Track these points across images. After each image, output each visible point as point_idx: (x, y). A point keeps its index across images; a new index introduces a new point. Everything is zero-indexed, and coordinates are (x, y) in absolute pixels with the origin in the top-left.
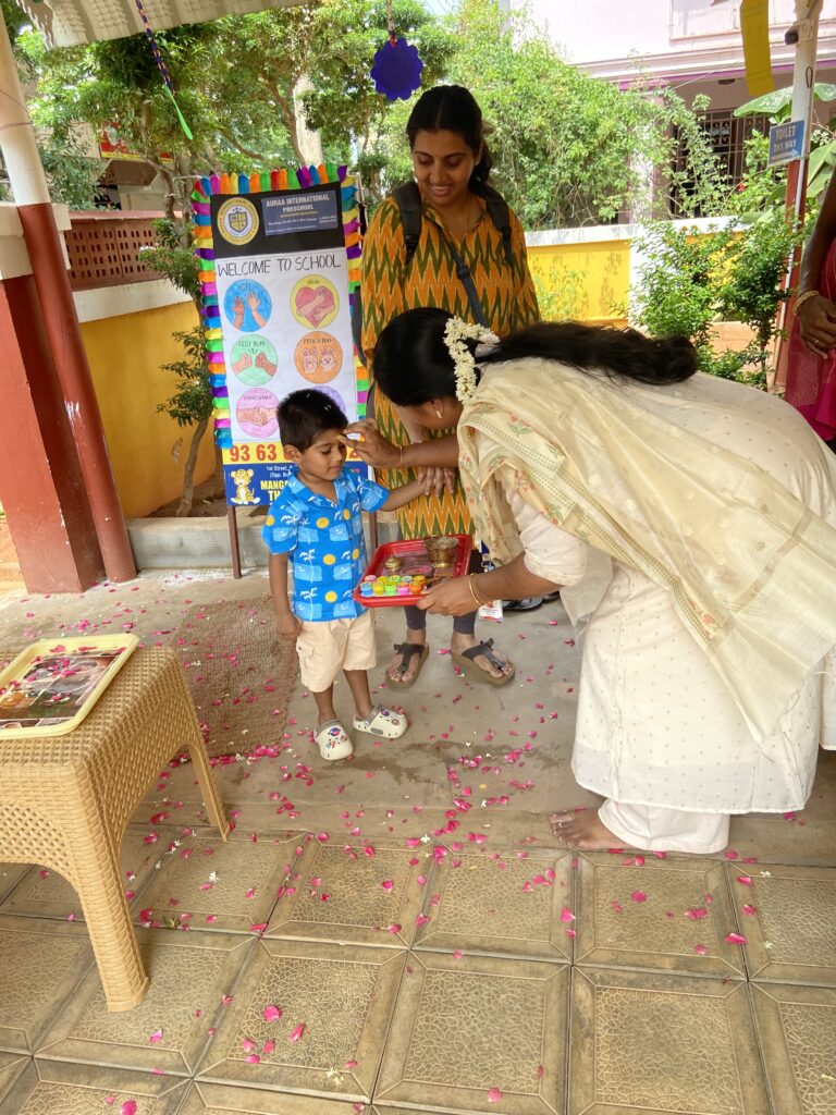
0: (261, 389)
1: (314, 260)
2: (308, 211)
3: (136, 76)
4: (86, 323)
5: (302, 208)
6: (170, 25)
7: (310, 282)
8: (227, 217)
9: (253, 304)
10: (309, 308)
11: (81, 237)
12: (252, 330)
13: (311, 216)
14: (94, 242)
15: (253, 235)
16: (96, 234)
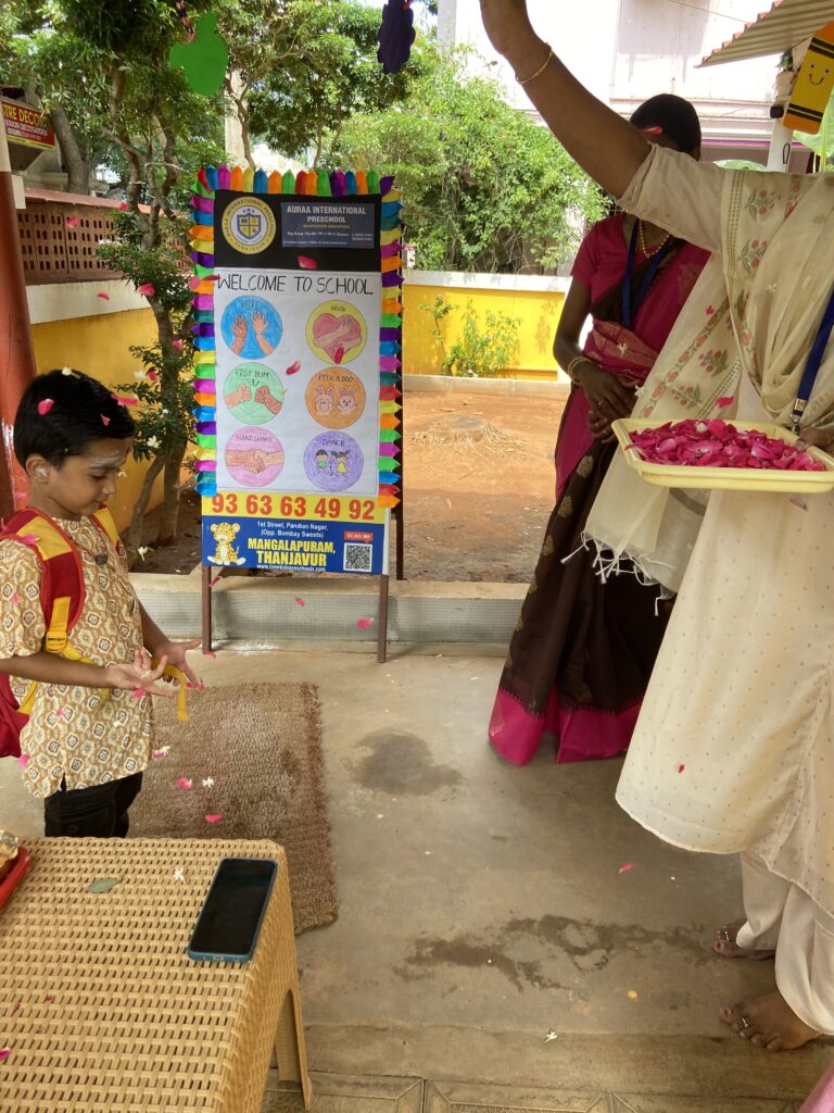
0: (259, 429)
1: (341, 282)
2: (338, 223)
3: (114, 36)
4: (38, 324)
5: (331, 219)
7: (334, 308)
8: (235, 218)
9: (259, 327)
10: (329, 339)
12: (255, 357)
13: (341, 231)
14: (41, 227)
15: (267, 245)
16: (43, 217)
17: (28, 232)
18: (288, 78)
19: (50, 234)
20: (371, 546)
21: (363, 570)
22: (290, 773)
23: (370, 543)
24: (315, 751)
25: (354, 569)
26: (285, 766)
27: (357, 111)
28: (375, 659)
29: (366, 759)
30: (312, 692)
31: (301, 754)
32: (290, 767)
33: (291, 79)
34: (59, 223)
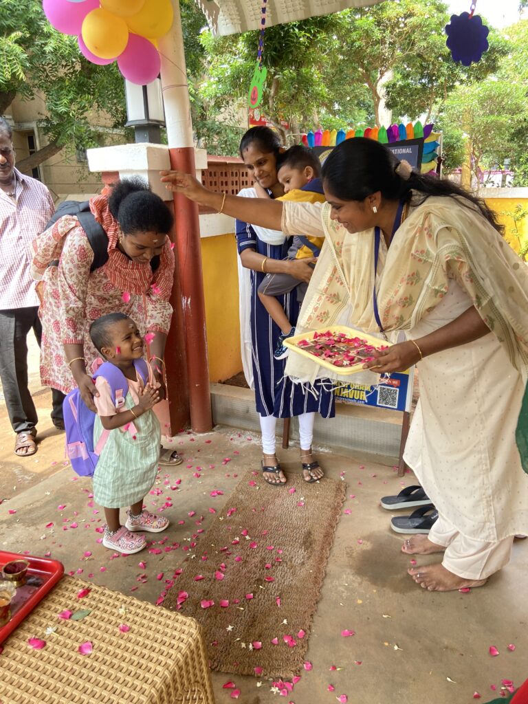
3: (272, 57)
4: (203, 238)
6: (303, 17)
11: (215, 175)
14: (224, 179)
16: (226, 173)
17: (215, 182)
18: (405, 69)
19: (230, 183)
20: (398, 389)
21: (390, 406)
22: (307, 549)
23: (397, 387)
24: (329, 537)
25: (384, 405)
26: (305, 543)
27: (461, 84)
28: (396, 473)
29: (364, 552)
30: (343, 490)
31: (318, 536)
32: (308, 544)
33: (407, 69)
34: (236, 176)
